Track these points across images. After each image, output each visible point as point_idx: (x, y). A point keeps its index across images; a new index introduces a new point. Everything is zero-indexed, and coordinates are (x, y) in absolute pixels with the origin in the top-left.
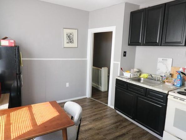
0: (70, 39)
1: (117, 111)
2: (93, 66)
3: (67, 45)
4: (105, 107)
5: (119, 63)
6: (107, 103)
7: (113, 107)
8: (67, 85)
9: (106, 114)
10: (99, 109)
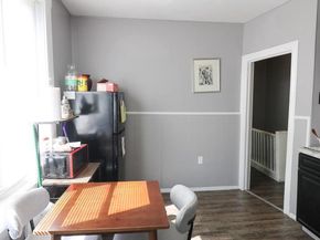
0: (206, 77)
1: (304, 228)
2: (253, 127)
3: (199, 88)
4: (277, 215)
5: (308, 119)
6: (282, 207)
7: (294, 217)
8: (200, 160)
9: (276, 229)
10: (261, 216)
